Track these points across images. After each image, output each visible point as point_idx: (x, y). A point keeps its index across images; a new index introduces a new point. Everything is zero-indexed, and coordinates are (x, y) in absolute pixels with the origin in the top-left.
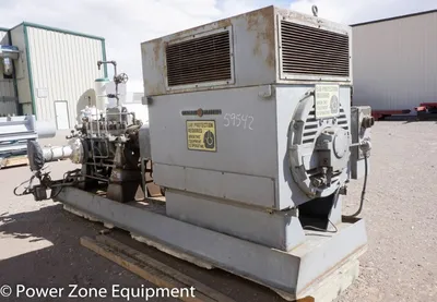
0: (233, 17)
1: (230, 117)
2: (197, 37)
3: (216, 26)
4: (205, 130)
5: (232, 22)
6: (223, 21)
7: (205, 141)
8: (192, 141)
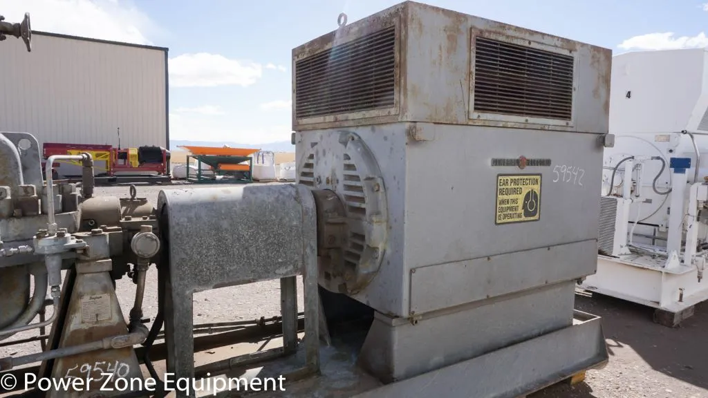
0: (579, 43)
1: (561, 170)
2: (533, 45)
3: (559, 43)
4: (526, 190)
5: (578, 47)
6: (568, 41)
7: (524, 207)
8: (502, 210)
